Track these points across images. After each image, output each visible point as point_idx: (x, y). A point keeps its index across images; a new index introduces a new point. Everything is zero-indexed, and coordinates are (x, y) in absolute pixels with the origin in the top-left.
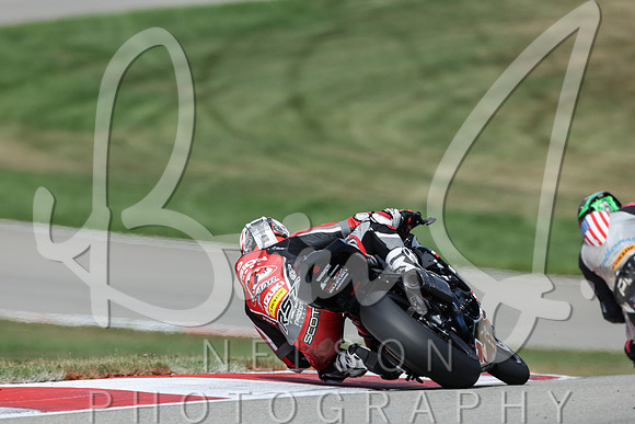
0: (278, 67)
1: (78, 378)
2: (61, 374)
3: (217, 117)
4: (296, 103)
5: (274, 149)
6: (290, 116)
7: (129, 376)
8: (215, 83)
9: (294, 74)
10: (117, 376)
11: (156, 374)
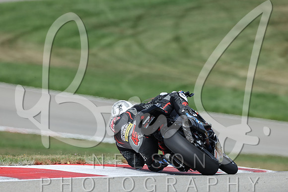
1: (41, 164)
2: (33, 162)
4: (177, 39)
6: (174, 45)
11: (79, 163)
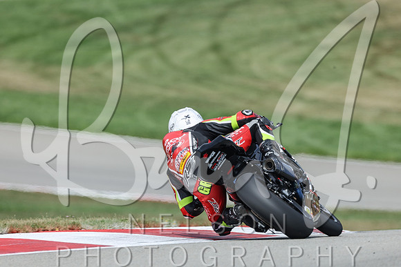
0: (204, 24)
1: (17, 232)
2: (6, 230)
3: (163, 57)
4: (216, 48)
5: (200, 79)
6: (212, 57)
7: (53, 230)
8: (162, 35)
9: (214, 29)
10: (44, 231)
11: (72, 229)
